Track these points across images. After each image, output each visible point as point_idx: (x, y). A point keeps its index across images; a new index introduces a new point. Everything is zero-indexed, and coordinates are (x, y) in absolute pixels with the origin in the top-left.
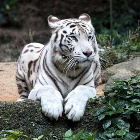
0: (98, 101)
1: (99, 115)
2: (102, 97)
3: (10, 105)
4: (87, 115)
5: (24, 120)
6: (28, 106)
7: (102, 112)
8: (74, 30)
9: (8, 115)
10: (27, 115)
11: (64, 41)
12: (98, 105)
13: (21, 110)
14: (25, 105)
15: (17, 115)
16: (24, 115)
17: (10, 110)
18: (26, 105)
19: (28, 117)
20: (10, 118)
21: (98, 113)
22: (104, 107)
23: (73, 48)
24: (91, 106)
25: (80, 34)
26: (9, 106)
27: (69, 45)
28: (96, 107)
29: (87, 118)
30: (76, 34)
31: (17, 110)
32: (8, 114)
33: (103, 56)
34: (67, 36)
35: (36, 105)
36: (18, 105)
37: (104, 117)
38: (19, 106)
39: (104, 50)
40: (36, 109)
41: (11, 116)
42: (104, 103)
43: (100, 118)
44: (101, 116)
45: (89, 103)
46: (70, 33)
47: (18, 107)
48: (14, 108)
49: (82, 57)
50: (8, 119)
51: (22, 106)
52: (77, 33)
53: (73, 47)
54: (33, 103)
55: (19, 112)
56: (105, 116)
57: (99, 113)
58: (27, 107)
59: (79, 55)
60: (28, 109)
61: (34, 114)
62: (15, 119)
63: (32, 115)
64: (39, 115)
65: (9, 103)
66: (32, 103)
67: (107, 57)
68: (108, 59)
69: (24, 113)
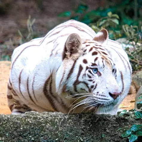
0: (128, 115)
1: (130, 136)
2: (134, 111)
3: (6, 119)
4: (113, 136)
5: (26, 140)
6: (32, 121)
7: (134, 131)
8: (96, 59)
9: (4, 133)
10: (29, 133)
11: (83, 75)
12: (128, 122)
13: (22, 126)
14: (26, 120)
15: (16, 134)
16: (26, 134)
17: (6, 126)
18: (29, 120)
19: (31, 136)
20: (6, 137)
21: (128, 133)
22: (137, 124)
23: (95, 86)
24: (119, 123)
25: (105, 66)
26: (4, 121)
27: (91, 81)
28: (125, 124)
29: (113, 140)
30: (99, 65)
31: (15, 126)
32: (4, 131)
33: (132, 55)
34: (87, 68)
35: (42, 121)
36: (17, 119)
37: (136, 138)
38: (19, 122)
39: (132, 47)
40: (43, 126)
41: (7, 134)
42: (136, 120)
43: (131, 139)
44: (133, 137)
45: (116, 118)
46: (91, 64)
47: (17, 123)
48: (12, 123)
49: (108, 100)
50: (3, 139)
51: (23, 121)
52: (101, 64)
53: (95, 84)
54: (39, 117)
55: (18, 130)
56: (139, 137)
57: (130, 133)
58: (30, 122)
59: (104, 96)
60: (31, 126)
61: (40, 133)
62: (13, 138)
63: (37, 134)
64: (45, 134)
65: (5, 116)
66: (37, 117)
67: (137, 56)
68: (139, 60)
69: (25, 131)
